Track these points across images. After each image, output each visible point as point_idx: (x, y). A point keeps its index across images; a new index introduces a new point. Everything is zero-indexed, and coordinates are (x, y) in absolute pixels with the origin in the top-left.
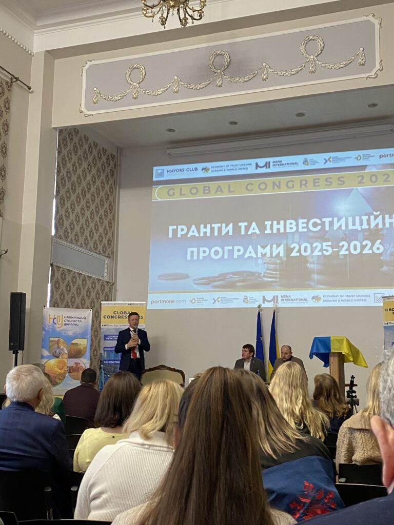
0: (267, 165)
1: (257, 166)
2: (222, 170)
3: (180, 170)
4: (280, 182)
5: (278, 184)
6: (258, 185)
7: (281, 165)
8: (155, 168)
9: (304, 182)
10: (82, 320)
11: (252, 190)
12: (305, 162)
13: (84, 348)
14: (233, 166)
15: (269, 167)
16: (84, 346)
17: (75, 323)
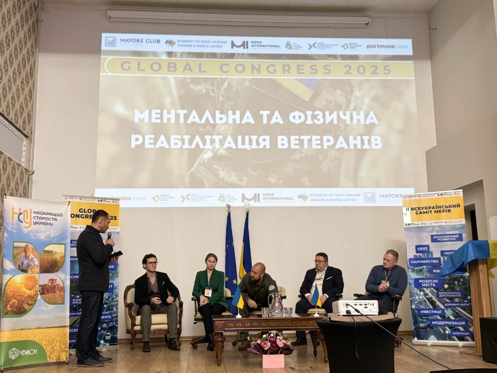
0: (245, 45)
1: (233, 45)
2: (191, 46)
3: (138, 40)
4: (259, 66)
5: (257, 67)
6: (234, 66)
7: (260, 46)
8: (104, 35)
9: (286, 68)
10: (57, 217)
11: (228, 72)
12: (288, 45)
14: (204, 42)
15: (247, 48)
16: (61, 255)
17: (48, 222)
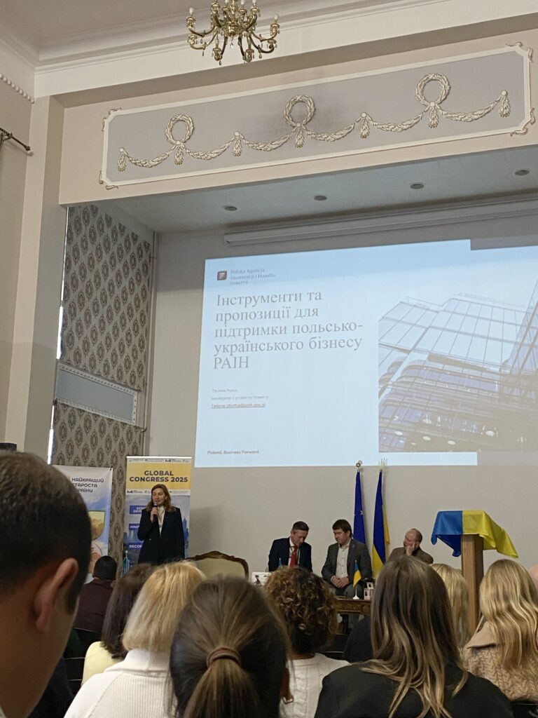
8: (207, 262)
10: (97, 483)
13: (101, 525)
16: (99, 523)
17: (87, 488)
